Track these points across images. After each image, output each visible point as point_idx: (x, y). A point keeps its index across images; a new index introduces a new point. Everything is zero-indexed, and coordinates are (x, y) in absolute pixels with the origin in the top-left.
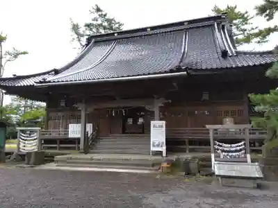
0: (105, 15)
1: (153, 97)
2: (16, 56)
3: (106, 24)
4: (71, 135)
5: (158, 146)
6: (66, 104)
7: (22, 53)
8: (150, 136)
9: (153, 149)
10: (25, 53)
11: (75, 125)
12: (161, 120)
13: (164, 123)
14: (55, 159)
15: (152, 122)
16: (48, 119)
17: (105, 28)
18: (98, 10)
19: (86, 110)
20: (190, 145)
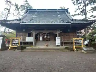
0: (29, 3)
1: (57, 30)
3: (28, 6)
5: (58, 44)
8: (56, 41)
9: (57, 45)
12: (59, 37)
13: (60, 37)
15: (56, 37)
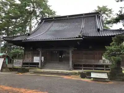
11: (36, 57)
16: (25, 54)
20: (84, 67)
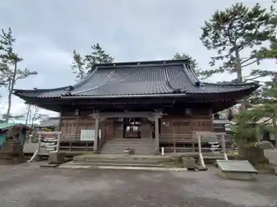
0: (103, 52)
2: (26, 75)
3: (102, 58)
4: (82, 139)
6: (79, 114)
7: (32, 74)
10: (35, 73)
14: (74, 159)
17: (100, 60)
18: (98, 47)
19: (100, 119)
